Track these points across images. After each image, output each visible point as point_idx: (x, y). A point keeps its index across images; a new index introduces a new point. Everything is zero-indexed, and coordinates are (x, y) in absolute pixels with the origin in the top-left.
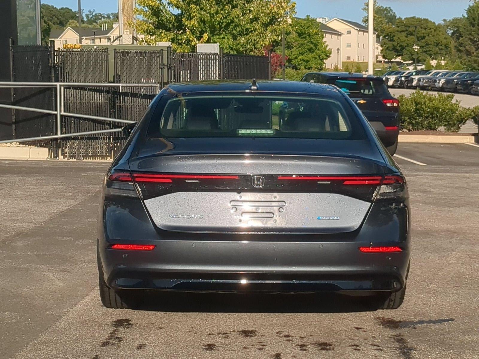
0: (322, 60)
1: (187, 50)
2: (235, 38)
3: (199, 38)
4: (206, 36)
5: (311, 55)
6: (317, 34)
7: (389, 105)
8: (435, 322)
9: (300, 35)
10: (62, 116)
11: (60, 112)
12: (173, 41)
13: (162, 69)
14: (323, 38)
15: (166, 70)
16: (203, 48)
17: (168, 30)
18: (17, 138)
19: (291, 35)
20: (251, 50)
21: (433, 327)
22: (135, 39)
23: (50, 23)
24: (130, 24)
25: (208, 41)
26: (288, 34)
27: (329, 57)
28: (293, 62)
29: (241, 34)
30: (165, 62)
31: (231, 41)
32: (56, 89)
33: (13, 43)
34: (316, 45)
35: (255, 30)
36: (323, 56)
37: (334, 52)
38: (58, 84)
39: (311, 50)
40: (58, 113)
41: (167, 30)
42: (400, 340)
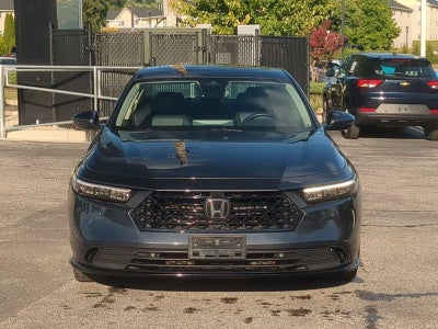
0: (390, 39)
1: (229, 32)
2: (280, 19)
3: (241, 20)
4: (248, 17)
5: (379, 34)
6: (385, 11)
7: (434, 87)
8: (412, 296)
9: (366, 13)
10: (98, 99)
11: (98, 95)
12: (215, 22)
13: (197, 51)
14: (392, 15)
15: (200, 53)
16: (245, 29)
17: (212, 11)
18: (57, 121)
19: (356, 14)
20: (296, 31)
21: (409, 300)
22: (178, 20)
23: (108, 4)
24: (173, 6)
25: (252, 22)
26: (352, 11)
27: (398, 35)
28: (359, 41)
29: (286, 14)
30: (200, 45)
31: (275, 22)
32: (93, 73)
33: (53, 27)
34: (383, 24)
35: (300, 10)
36: (391, 34)
37: (404, 30)
38: (95, 68)
39: (378, 29)
40: (95, 96)
41: (209, 11)
42: (371, 310)
